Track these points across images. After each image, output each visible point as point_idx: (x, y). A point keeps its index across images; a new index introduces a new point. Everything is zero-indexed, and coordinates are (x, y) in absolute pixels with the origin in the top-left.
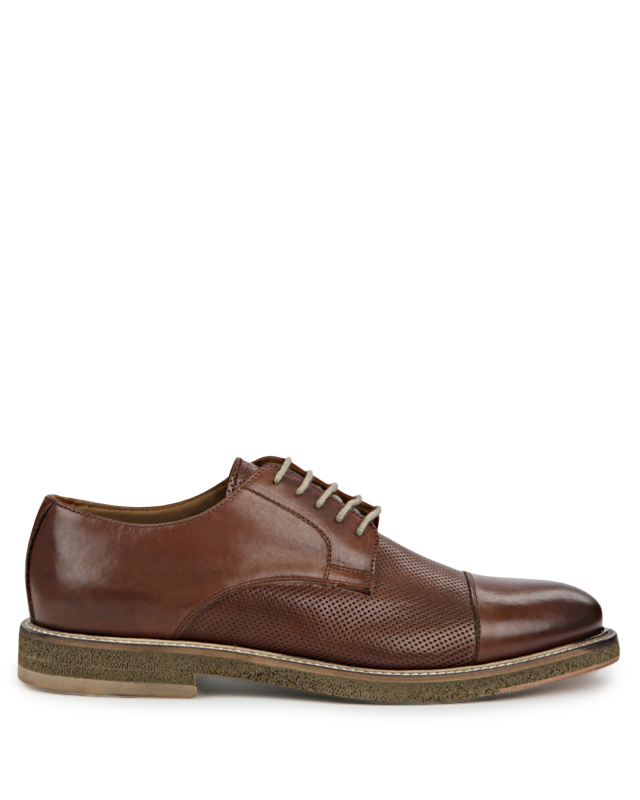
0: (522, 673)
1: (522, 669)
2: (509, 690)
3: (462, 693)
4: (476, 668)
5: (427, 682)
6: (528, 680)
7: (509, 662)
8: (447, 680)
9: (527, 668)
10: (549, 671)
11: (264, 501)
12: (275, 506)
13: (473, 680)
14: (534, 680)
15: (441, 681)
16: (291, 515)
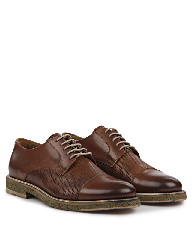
0: (89, 206)
1: (89, 204)
2: (84, 210)
3: (71, 209)
4: (77, 202)
5: (63, 203)
6: (90, 208)
7: (87, 202)
8: (68, 204)
9: (90, 204)
10: (97, 206)
11: (51, 146)
12: (53, 148)
13: (74, 205)
14: (92, 208)
15: (66, 204)
16: (56, 151)
